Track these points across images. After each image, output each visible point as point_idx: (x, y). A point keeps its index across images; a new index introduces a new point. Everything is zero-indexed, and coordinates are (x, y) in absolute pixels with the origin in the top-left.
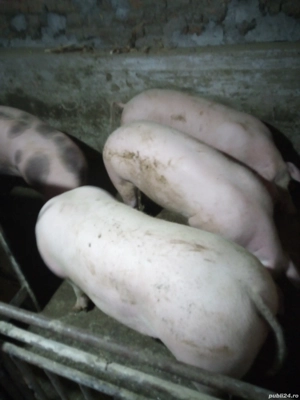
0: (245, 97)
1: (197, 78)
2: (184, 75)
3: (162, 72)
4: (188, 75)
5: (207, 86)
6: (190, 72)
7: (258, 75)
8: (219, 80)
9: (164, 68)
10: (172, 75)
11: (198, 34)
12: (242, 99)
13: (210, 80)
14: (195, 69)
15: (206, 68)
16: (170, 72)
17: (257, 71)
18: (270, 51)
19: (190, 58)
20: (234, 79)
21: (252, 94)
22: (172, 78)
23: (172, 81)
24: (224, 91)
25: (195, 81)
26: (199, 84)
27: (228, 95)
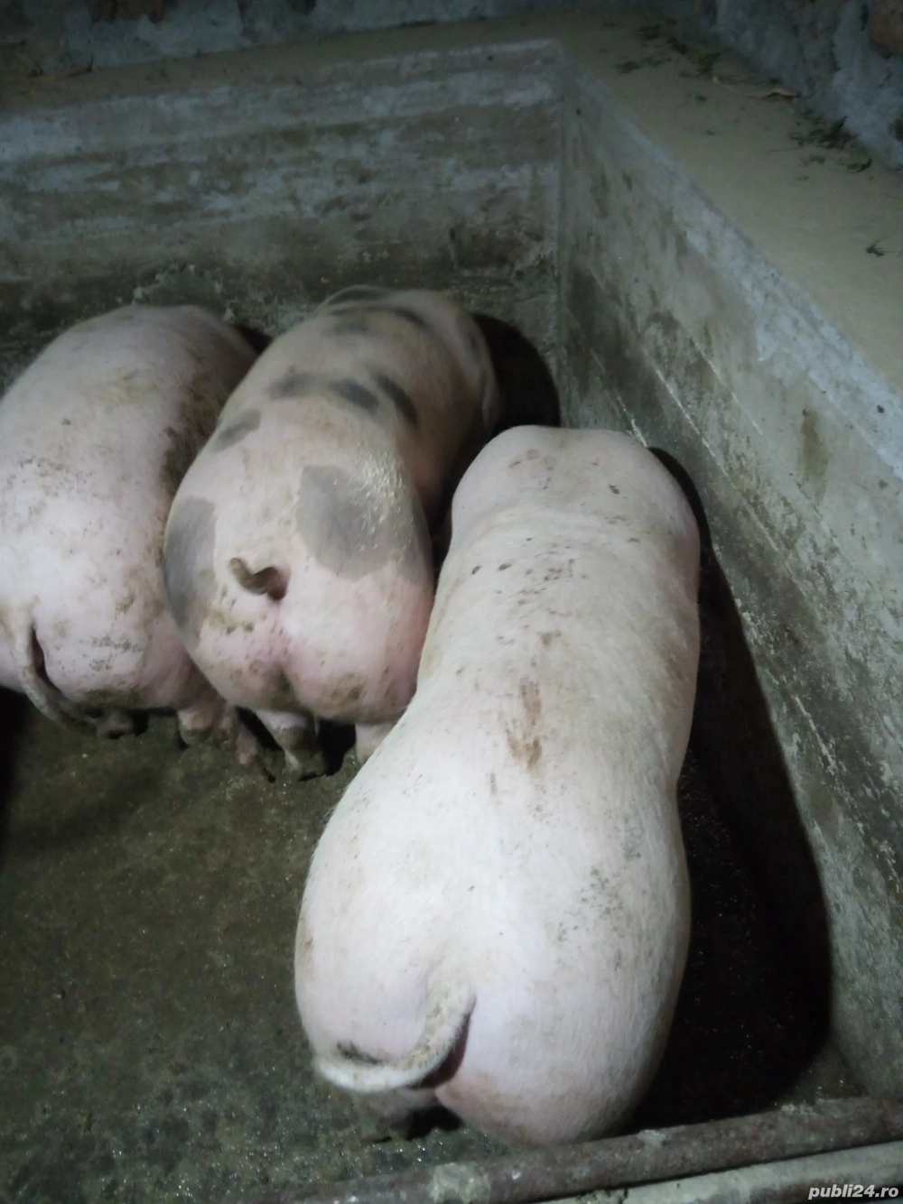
0: (362, 208)
1: (196, 166)
2: (151, 160)
3: (70, 160)
4: (164, 159)
5: (234, 189)
6: (170, 150)
7: (387, 138)
8: (272, 165)
9: (71, 144)
10: (106, 167)
11: (156, 18)
12: (357, 218)
13: (242, 169)
14: (183, 137)
15: (223, 130)
16: (98, 158)
17: (384, 124)
18: (409, 59)
19: (161, 102)
20: (318, 157)
21: (380, 198)
22: (107, 177)
23: (113, 186)
24: (294, 199)
25: (194, 177)
26: (210, 188)
27: (309, 212)
